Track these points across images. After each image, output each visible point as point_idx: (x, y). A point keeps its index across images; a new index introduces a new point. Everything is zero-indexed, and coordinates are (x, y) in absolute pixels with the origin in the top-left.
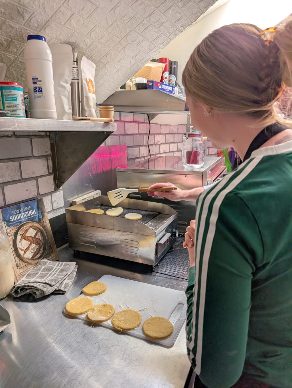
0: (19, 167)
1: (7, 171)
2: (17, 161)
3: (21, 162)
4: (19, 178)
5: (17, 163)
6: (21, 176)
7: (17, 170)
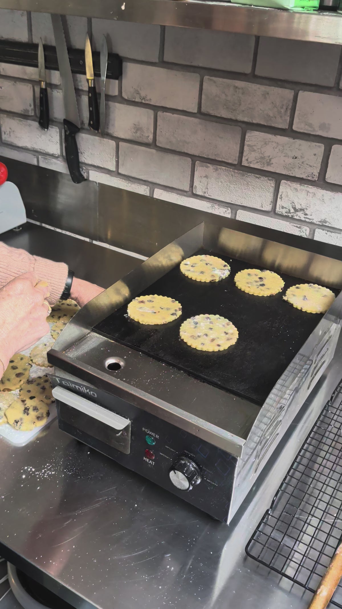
0: (292, 101)
1: (261, 103)
2: (291, 89)
3: (301, 93)
4: (285, 126)
5: (289, 94)
6: (291, 123)
7: (285, 107)
